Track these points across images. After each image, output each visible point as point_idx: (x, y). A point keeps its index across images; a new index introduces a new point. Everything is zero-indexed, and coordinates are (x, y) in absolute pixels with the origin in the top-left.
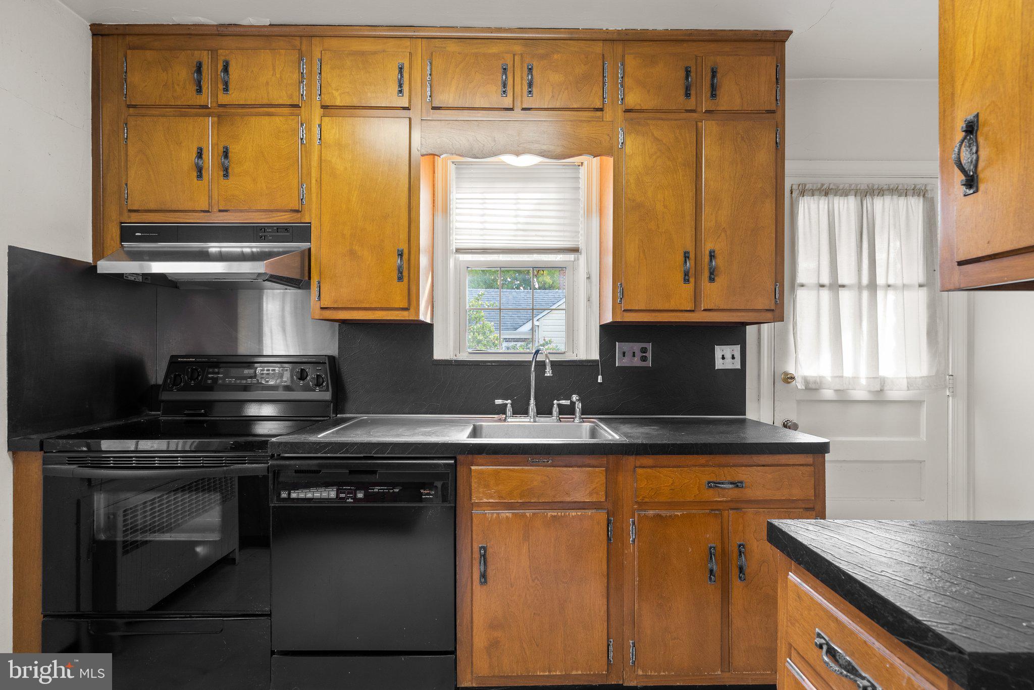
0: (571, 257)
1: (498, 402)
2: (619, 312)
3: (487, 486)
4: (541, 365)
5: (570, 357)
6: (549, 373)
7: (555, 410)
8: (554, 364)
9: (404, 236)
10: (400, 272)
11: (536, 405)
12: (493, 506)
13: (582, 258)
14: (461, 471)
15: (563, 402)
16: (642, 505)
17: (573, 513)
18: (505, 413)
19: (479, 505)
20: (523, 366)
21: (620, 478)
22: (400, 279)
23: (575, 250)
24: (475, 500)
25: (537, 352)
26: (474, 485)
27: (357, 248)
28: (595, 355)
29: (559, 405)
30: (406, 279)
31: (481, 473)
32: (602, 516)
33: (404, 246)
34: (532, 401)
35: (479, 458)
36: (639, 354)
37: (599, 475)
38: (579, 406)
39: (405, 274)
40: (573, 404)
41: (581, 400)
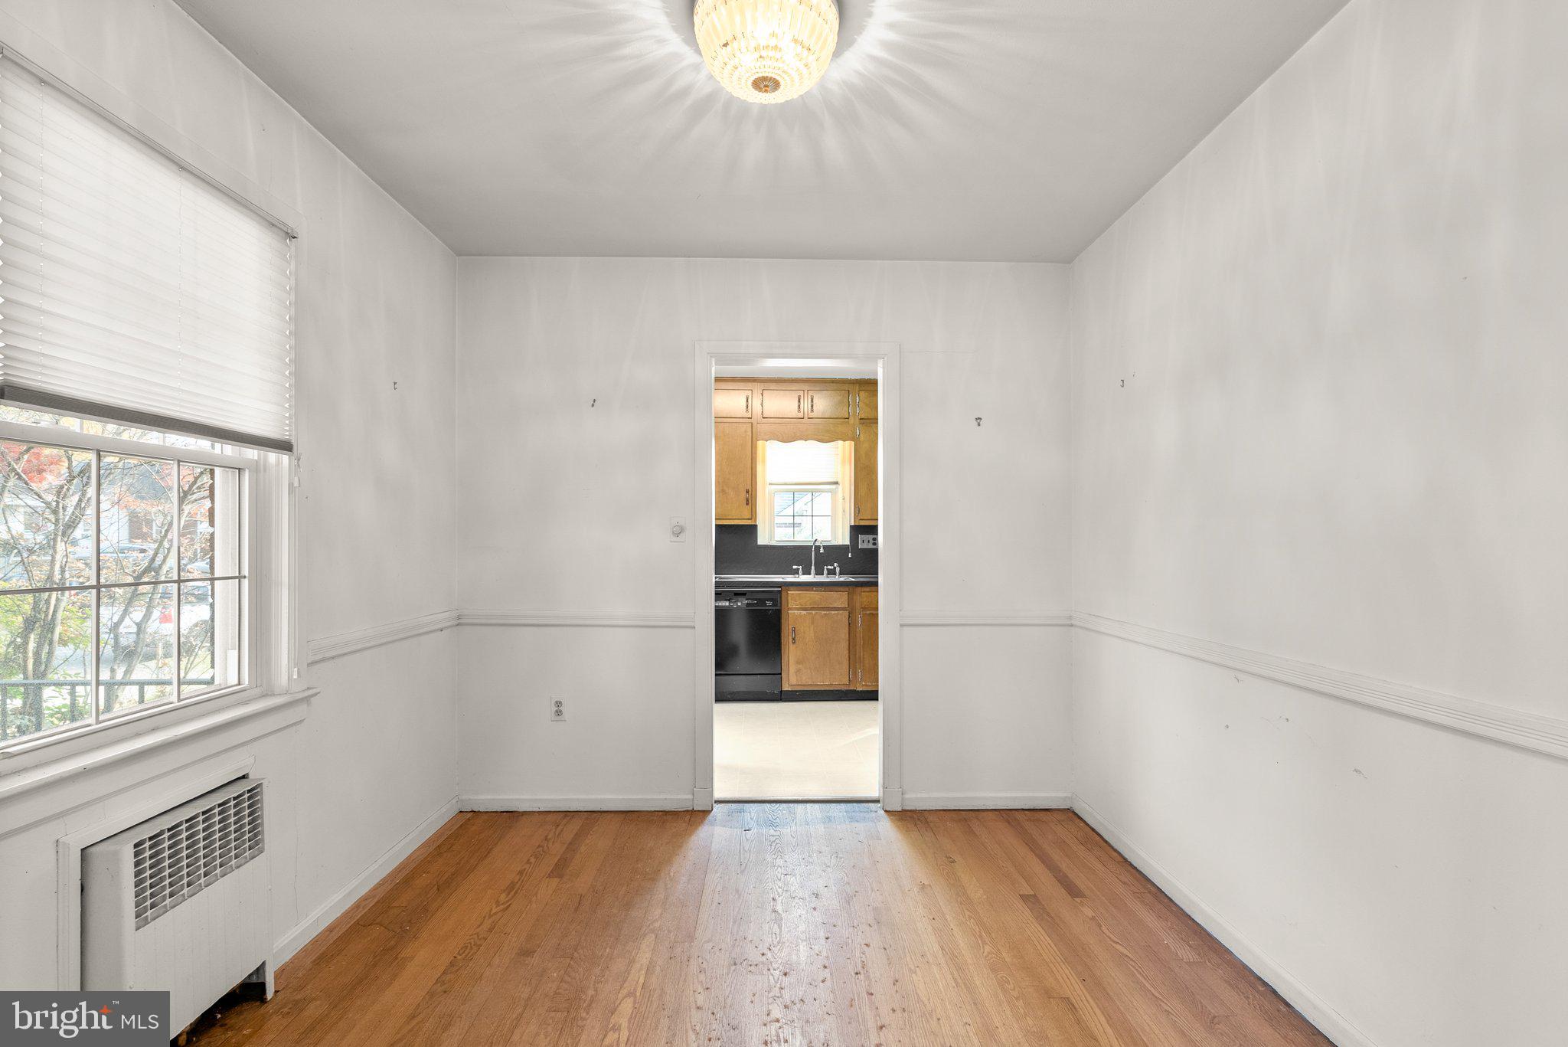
0: (834, 487)
1: (795, 567)
2: (857, 520)
3: (795, 600)
4: (817, 548)
5: (834, 543)
6: (822, 551)
7: (825, 572)
8: (824, 547)
9: (749, 483)
10: (747, 500)
11: (815, 569)
12: (798, 609)
13: (840, 487)
14: (784, 593)
15: (829, 567)
16: (864, 609)
17: (833, 612)
18: (798, 574)
19: (791, 609)
20: (808, 548)
21: (855, 597)
22: (747, 504)
23: (836, 483)
24: (790, 606)
25: (816, 540)
26: (790, 600)
27: (725, 488)
28: (847, 542)
29: (827, 569)
30: (750, 504)
31: (793, 594)
32: (846, 613)
33: (749, 488)
34: (813, 567)
35: (791, 588)
36: (872, 541)
37: (845, 596)
38: (838, 570)
39: (750, 501)
40: (835, 568)
41: (839, 566)
